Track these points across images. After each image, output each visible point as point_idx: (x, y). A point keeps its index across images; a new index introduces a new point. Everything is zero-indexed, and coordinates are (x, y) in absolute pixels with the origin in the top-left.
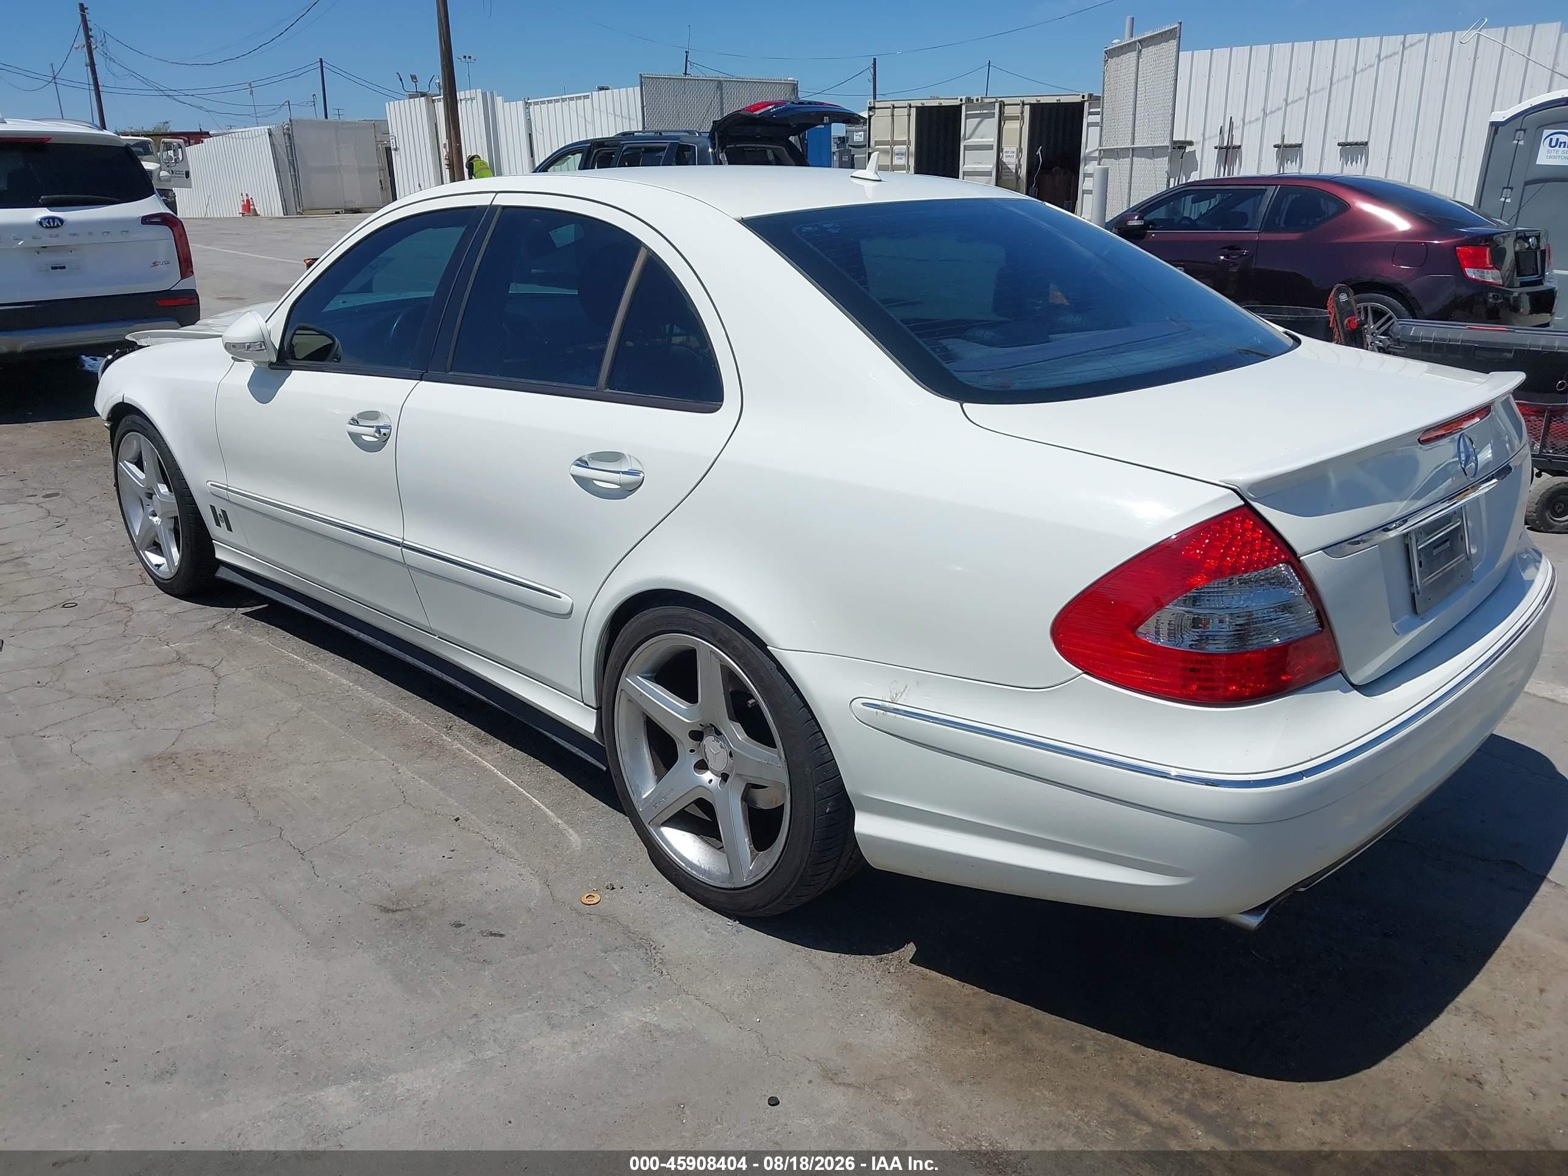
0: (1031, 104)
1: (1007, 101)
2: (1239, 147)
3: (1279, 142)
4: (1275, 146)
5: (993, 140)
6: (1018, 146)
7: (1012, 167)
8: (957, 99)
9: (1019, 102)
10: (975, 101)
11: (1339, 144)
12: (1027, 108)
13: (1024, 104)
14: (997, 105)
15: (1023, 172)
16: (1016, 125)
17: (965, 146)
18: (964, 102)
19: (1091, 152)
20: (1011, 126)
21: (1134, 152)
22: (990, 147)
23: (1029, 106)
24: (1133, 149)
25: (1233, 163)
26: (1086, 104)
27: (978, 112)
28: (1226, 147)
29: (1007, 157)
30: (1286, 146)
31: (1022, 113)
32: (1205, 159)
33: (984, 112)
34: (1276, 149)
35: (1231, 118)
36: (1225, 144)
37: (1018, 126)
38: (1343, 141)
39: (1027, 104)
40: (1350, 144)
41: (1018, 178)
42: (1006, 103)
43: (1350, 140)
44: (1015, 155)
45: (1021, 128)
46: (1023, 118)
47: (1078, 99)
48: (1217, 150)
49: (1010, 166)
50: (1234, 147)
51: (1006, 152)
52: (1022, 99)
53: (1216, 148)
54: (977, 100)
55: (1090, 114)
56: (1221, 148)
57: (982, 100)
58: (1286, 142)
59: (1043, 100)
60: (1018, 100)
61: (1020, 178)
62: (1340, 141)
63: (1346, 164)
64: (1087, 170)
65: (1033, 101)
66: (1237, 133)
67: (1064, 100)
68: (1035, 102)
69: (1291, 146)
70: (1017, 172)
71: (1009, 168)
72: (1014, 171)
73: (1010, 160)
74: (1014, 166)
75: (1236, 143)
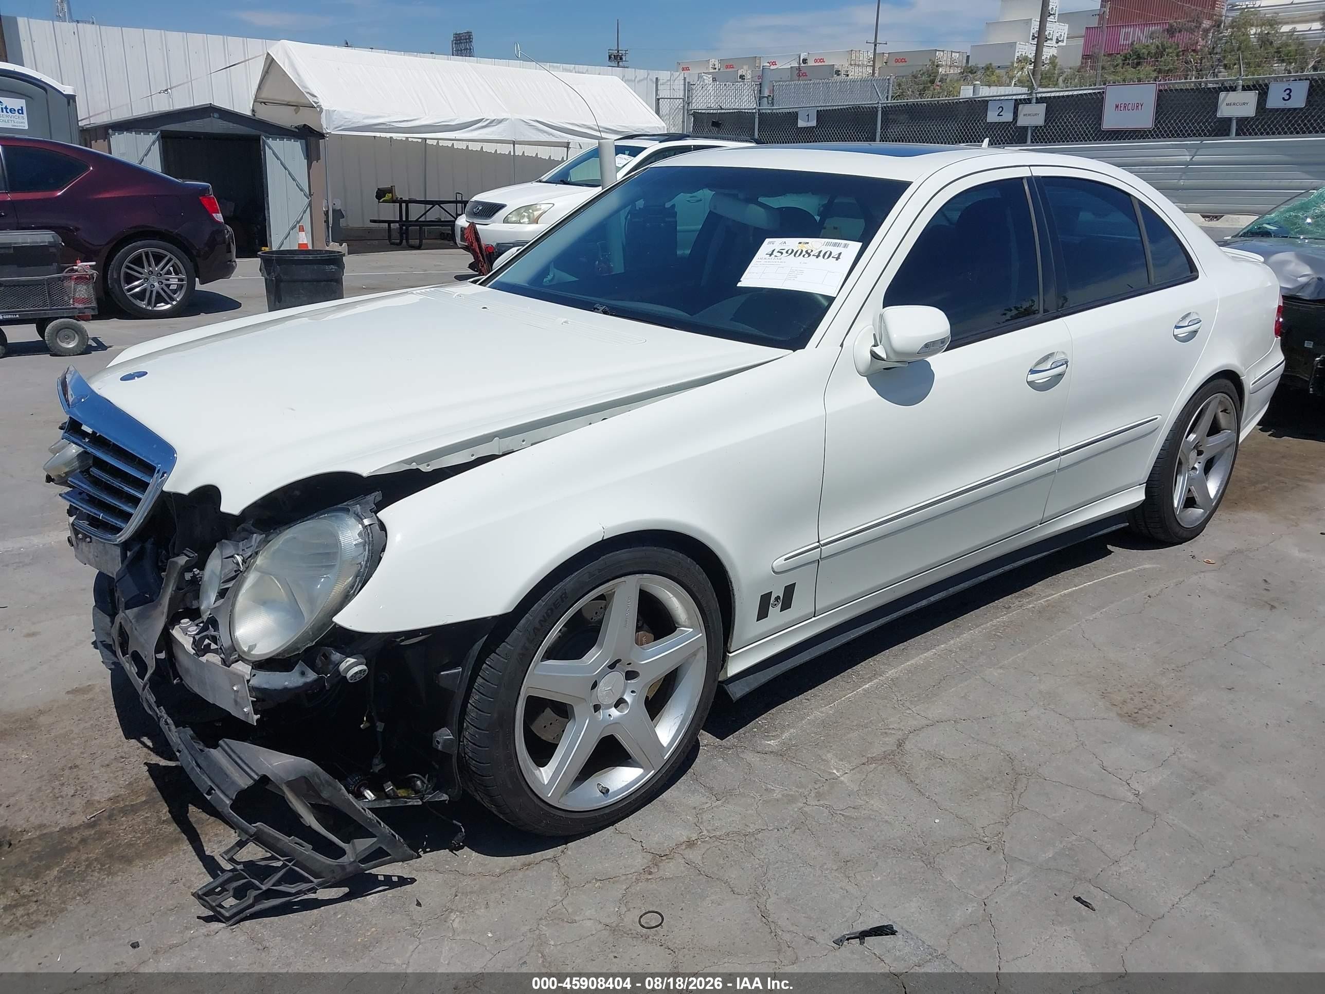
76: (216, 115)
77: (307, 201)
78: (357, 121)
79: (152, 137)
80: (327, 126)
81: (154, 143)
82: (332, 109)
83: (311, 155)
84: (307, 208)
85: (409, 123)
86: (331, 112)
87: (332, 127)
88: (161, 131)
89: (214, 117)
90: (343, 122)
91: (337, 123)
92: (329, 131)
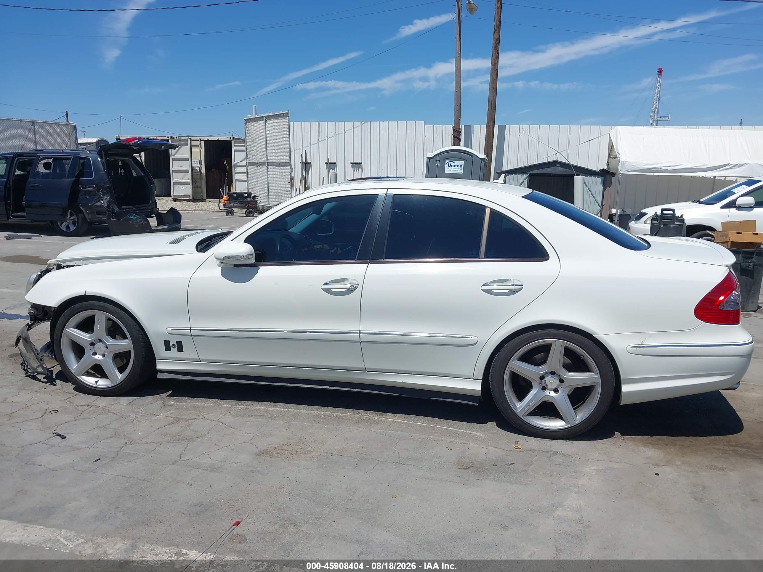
0: (204, 140)
1: (192, 138)
2: (310, 163)
3: (327, 162)
4: (325, 163)
5: (188, 156)
6: (199, 159)
7: (198, 169)
8: (166, 137)
9: (198, 139)
10: (175, 138)
11: (351, 163)
12: (203, 142)
13: (201, 140)
14: (189, 140)
15: (204, 171)
16: (198, 149)
17: (172, 159)
18: (169, 138)
19: (237, 163)
20: (195, 150)
21: (268, 164)
22: (187, 160)
23: (203, 141)
24: (267, 162)
25: (309, 169)
26: (233, 142)
27: (179, 143)
28: (305, 163)
29: (194, 164)
30: (330, 163)
31: (200, 144)
32: (296, 167)
33: (182, 143)
34: (326, 164)
35: (305, 151)
36: (304, 161)
37: (199, 150)
38: (352, 162)
39: (202, 140)
40: (355, 163)
41: (201, 174)
42: (192, 139)
43: (355, 162)
44: (198, 163)
45: (200, 151)
46: (201, 147)
47: (228, 139)
48: (301, 164)
49: (196, 168)
50: (308, 163)
51: (194, 162)
52: (200, 138)
53: (300, 163)
54: (177, 137)
55: (235, 146)
56: (303, 163)
57: (179, 138)
58: (330, 162)
59: (210, 139)
60: (198, 138)
61: (202, 174)
62: (351, 162)
63: (355, 171)
64: (236, 171)
65: (206, 139)
66: (308, 156)
67: (221, 139)
68: (207, 139)
69: (332, 163)
70: (200, 171)
71: (196, 169)
72: (199, 170)
73: (197, 166)
74: (198, 168)
75: (309, 161)
76: (558, 165)
77: (599, 208)
78: (639, 167)
79: (525, 176)
80: (622, 170)
81: (525, 179)
82: (626, 161)
83: (606, 185)
84: (599, 212)
85: (674, 167)
86: (624, 162)
87: (624, 170)
88: (530, 173)
89: (557, 166)
90: (631, 167)
91: (627, 168)
92: (621, 172)
